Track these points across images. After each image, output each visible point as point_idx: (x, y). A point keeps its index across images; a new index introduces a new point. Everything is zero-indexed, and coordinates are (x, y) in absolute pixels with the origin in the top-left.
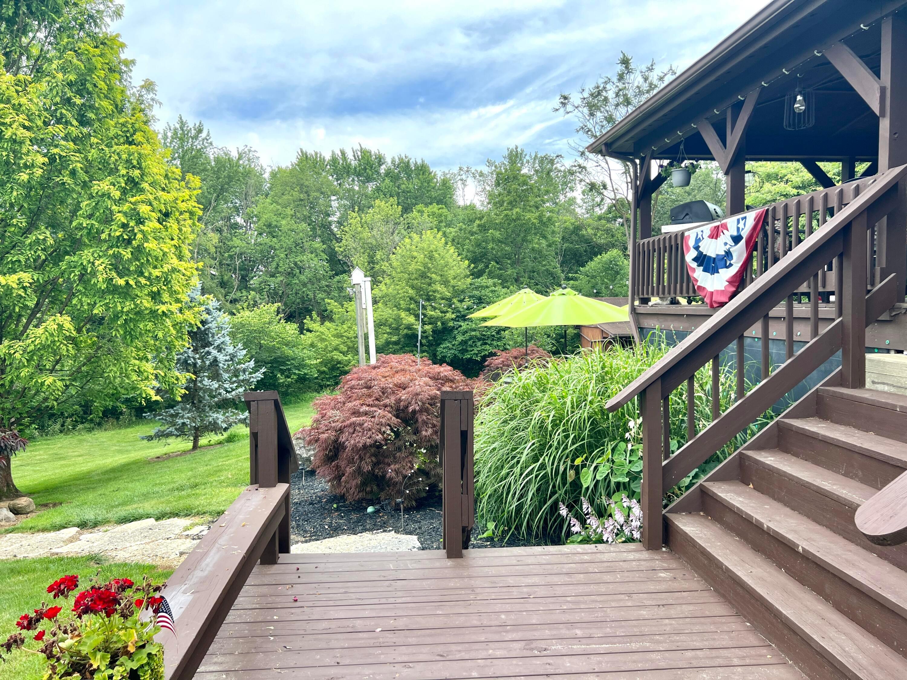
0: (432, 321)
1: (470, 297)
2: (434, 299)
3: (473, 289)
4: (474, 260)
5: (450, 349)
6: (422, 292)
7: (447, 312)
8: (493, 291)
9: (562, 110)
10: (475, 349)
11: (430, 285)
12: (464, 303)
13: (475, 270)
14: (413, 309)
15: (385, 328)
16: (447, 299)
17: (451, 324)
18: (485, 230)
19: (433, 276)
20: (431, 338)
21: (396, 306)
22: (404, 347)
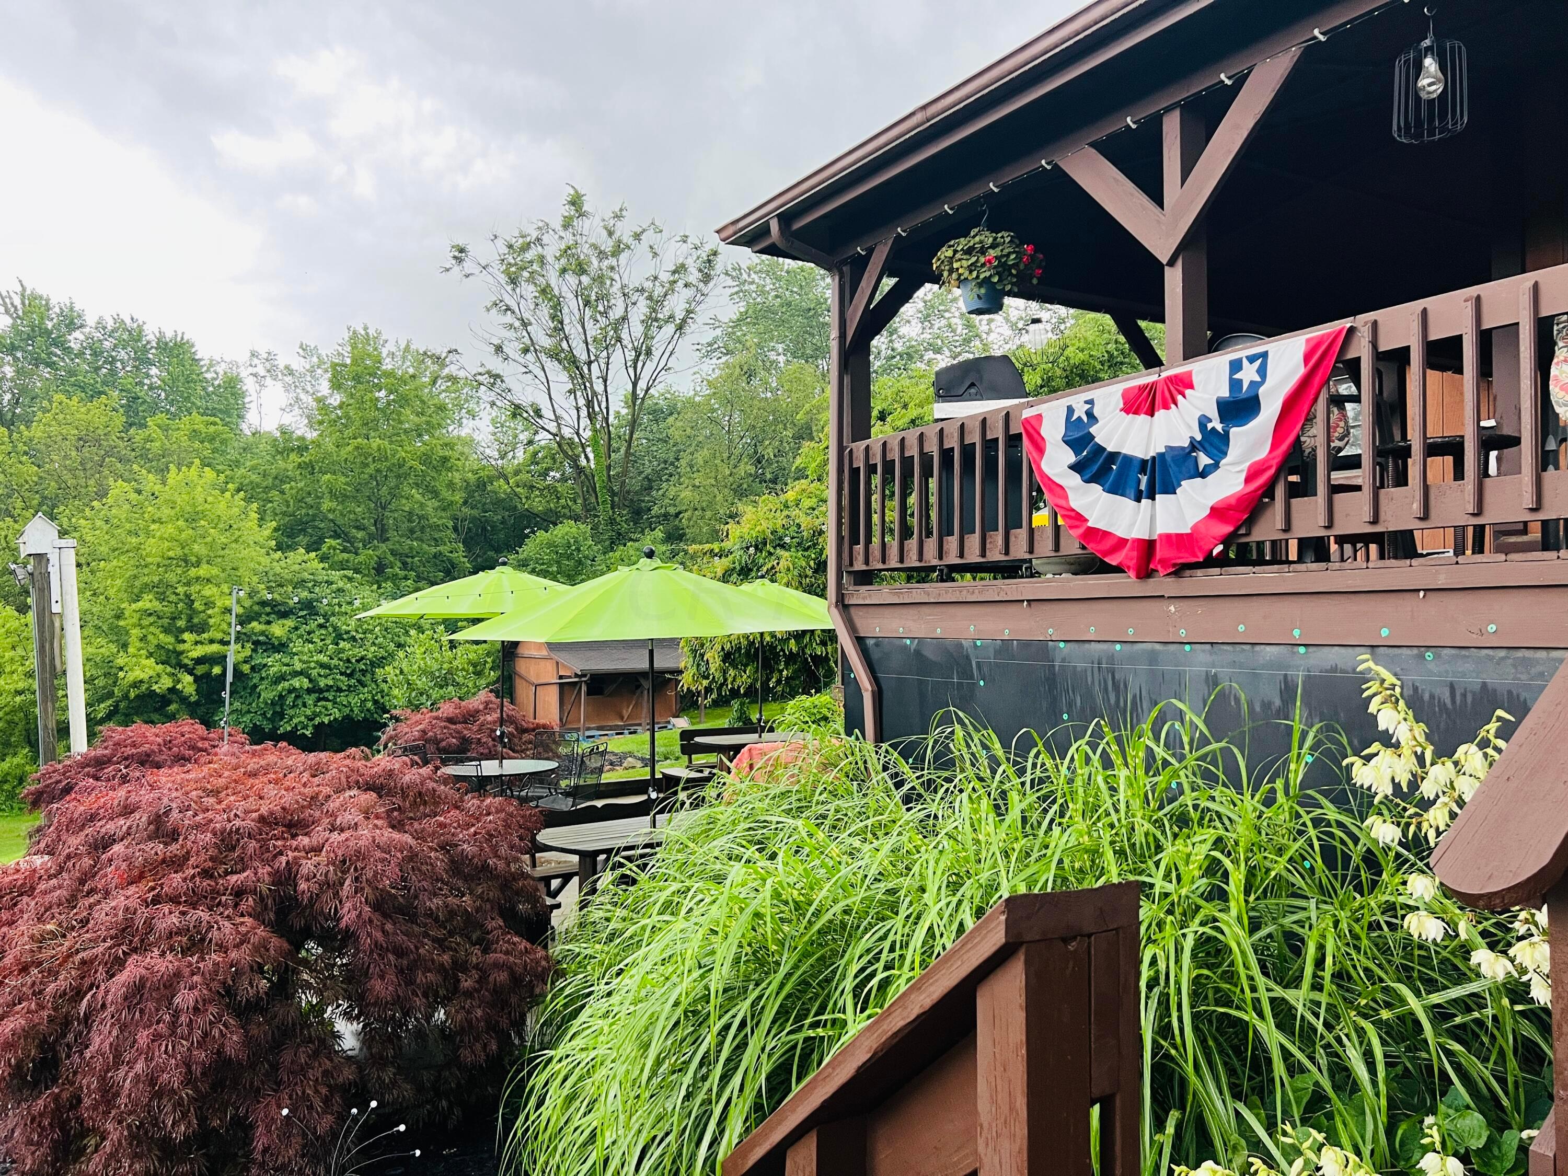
9: (456, 269)
10: (302, 711)
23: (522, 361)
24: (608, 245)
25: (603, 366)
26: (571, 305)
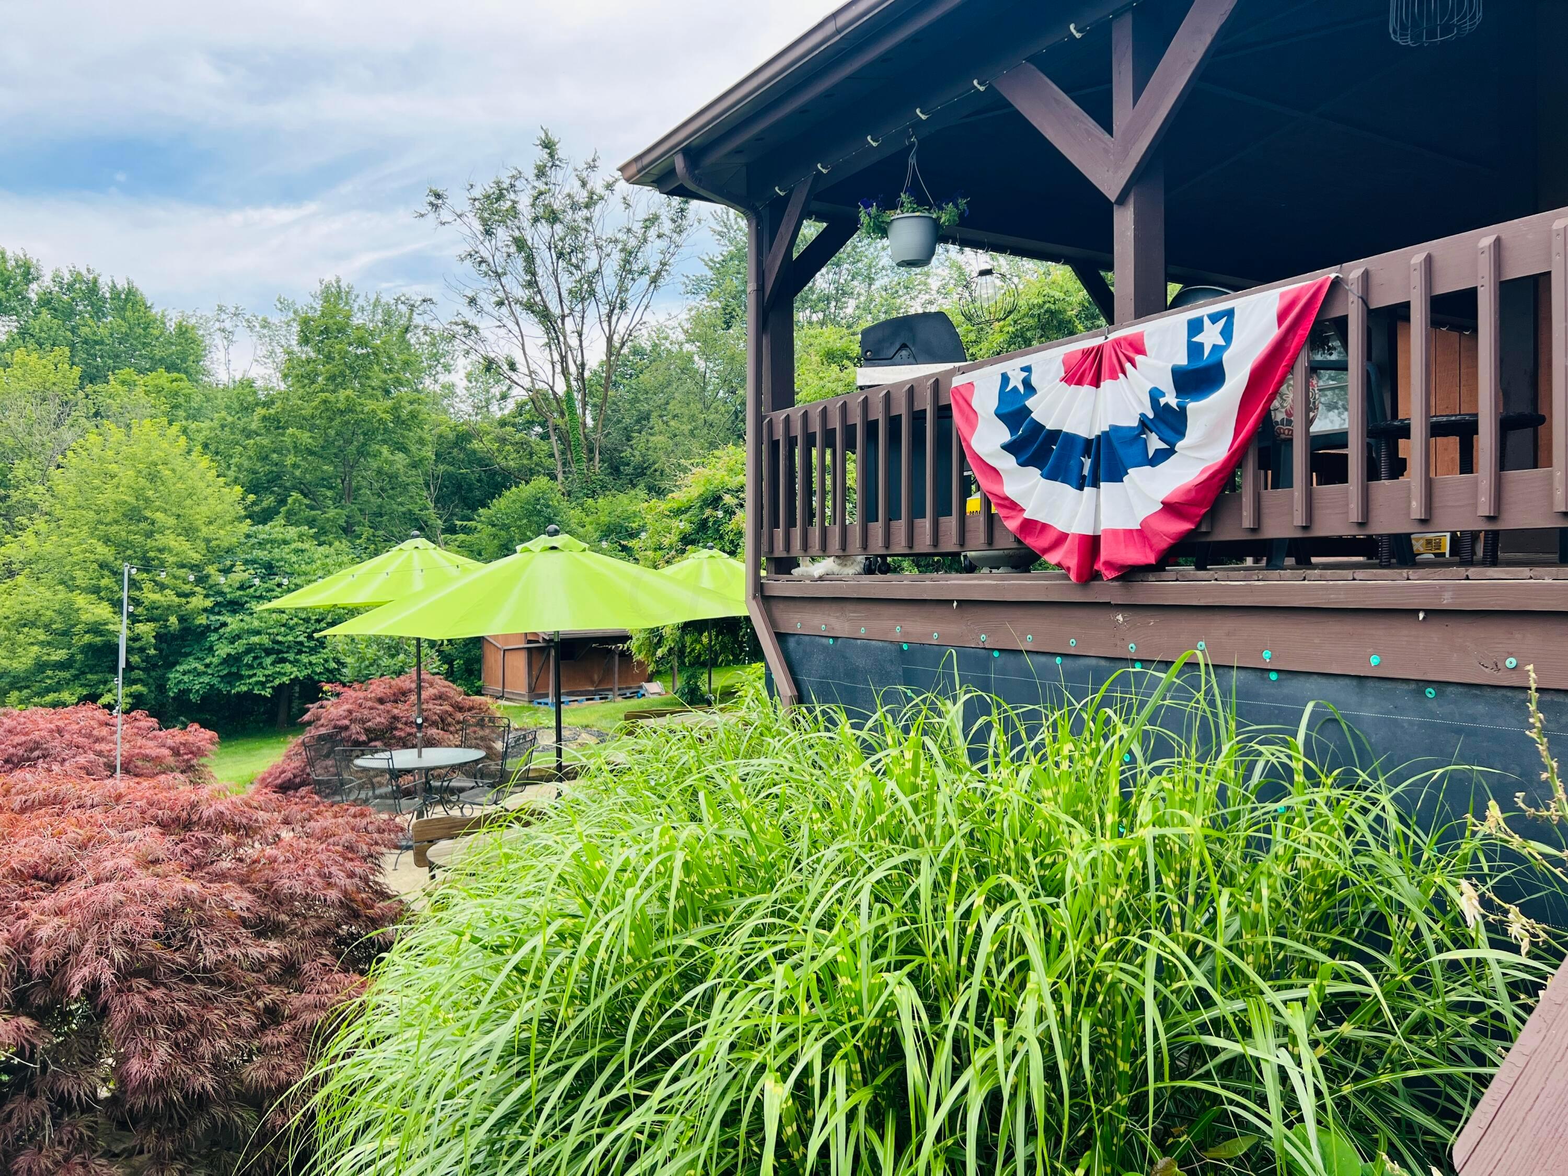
0: (155, 615)
1: (246, 562)
2: (162, 565)
3: (253, 547)
4: (253, 487)
5: (199, 675)
6: (129, 552)
7: (193, 594)
8: (297, 551)
9: (432, 216)
10: (260, 672)
11: (149, 535)
12: (232, 575)
13: (256, 509)
14: (107, 588)
15: (33, 632)
16: (193, 567)
17: (202, 620)
18: (278, 428)
19: (159, 516)
20: (152, 652)
21: (62, 582)
22: (84, 673)
23: (496, 314)
24: (582, 196)
25: (578, 320)
26: (544, 259)
